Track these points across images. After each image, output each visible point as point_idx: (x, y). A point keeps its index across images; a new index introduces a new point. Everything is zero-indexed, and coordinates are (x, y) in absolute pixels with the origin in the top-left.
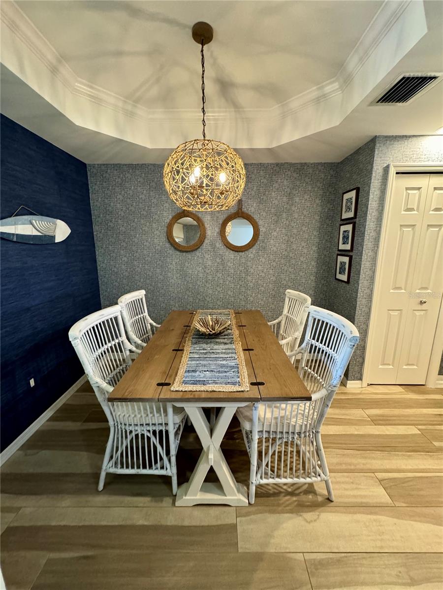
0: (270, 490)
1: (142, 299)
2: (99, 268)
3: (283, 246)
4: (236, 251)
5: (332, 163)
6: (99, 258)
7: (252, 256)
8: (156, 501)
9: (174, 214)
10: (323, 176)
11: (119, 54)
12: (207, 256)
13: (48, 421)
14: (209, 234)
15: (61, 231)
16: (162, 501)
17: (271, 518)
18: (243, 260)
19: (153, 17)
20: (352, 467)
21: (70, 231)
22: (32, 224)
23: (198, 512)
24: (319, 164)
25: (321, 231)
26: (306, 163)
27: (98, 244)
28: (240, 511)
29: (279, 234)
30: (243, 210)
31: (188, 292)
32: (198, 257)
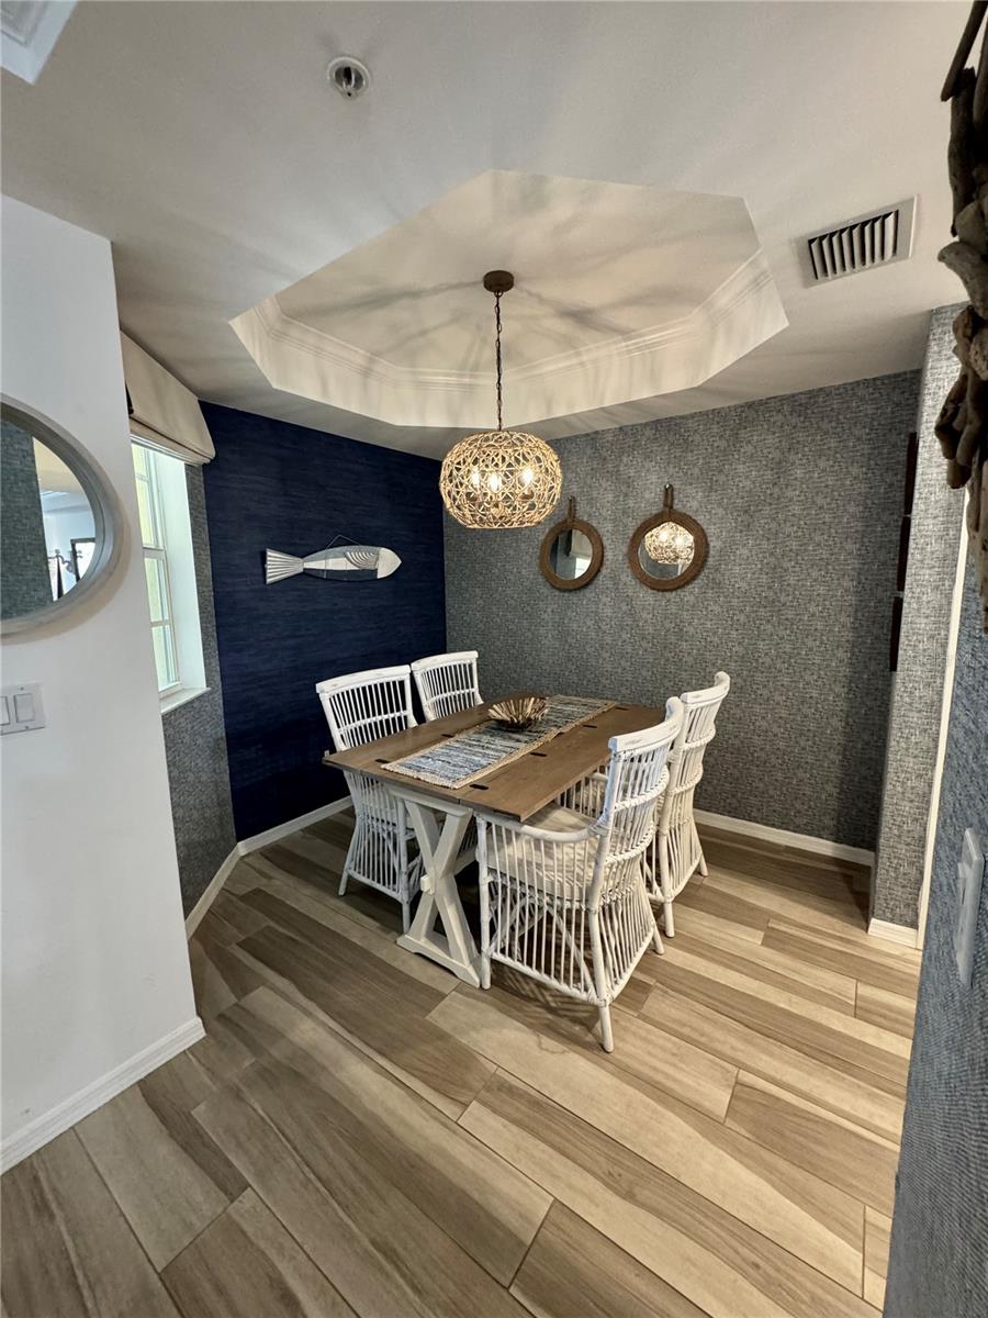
0: (524, 989)
1: (470, 666)
2: (447, 615)
3: (764, 579)
4: (659, 590)
5: (896, 376)
6: (449, 601)
7: (692, 599)
8: (383, 930)
9: (552, 525)
10: (870, 409)
11: (423, 333)
12: (604, 599)
13: (341, 812)
14: (610, 557)
15: (386, 562)
16: (389, 932)
17: (494, 1015)
18: (673, 608)
19: (436, 291)
20: (703, 1040)
21: (400, 562)
22: (346, 556)
23: (416, 963)
24: (858, 383)
25: (866, 540)
26: (821, 389)
27: (449, 578)
28: (463, 987)
29: (754, 553)
30: (675, 507)
31: (569, 665)
32: (589, 600)
